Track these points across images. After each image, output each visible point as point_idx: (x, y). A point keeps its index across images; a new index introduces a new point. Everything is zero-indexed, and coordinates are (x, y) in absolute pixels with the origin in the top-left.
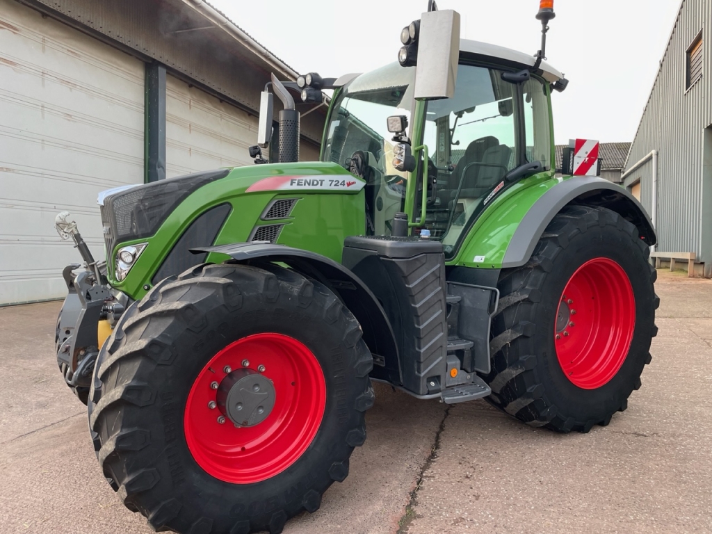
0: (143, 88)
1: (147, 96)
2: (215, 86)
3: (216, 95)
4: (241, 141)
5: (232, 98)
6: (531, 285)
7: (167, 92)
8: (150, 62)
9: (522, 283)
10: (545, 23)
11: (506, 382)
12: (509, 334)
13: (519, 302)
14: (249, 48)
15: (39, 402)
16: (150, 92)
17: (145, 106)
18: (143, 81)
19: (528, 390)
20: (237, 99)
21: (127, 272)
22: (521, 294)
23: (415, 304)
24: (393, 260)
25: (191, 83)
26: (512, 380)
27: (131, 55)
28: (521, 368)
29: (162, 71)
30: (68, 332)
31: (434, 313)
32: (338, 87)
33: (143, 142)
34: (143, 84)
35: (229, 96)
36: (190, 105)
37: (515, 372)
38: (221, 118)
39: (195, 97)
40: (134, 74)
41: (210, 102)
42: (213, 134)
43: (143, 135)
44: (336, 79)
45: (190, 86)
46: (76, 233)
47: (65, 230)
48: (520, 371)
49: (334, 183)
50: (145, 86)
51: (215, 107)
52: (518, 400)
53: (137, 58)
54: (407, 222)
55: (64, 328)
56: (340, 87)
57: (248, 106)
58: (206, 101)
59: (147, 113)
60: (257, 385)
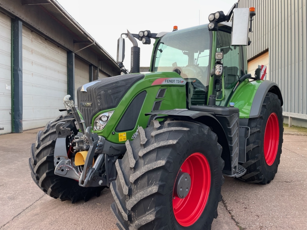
0: (10, 31)
1: (12, 35)
2: (45, 32)
3: (44, 36)
4: (55, 59)
5: (52, 38)
6: (259, 125)
7: (23, 34)
8: (14, 18)
9: (255, 124)
10: (251, 17)
11: (248, 166)
12: (252, 146)
13: (255, 132)
14: (64, 15)
15: (9, 197)
16: (14, 33)
17: (11, 40)
18: (10, 27)
19: (258, 168)
20: (54, 39)
21: (103, 126)
22: (256, 129)
23: (231, 135)
24: (225, 116)
25: (32, 29)
26: (251, 165)
27: (5, 14)
28: (257, 159)
29: (20, 23)
30: (59, 159)
31: (236, 139)
32: (158, 38)
33: (11, 58)
34: (10, 29)
35: (51, 37)
36: (32, 40)
37: (253, 161)
38: (46, 47)
39: (34, 37)
40: (6, 24)
41: (41, 39)
42: (42, 55)
43: (10, 54)
44: (157, 34)
45: (32, 31)
46: (73, 106)
47: (69, 105)
48: (256, 161)
49: (178, 81)
50: (11, 30)
51: (43, 42)
52: (252, 173)
53: (8, 16)
54: (215, 99)
55: (57, 157)
56: (159, 37)
57: (59, 43)
58: (39, 39)
59: (12, 44)
60: (186, 178)
